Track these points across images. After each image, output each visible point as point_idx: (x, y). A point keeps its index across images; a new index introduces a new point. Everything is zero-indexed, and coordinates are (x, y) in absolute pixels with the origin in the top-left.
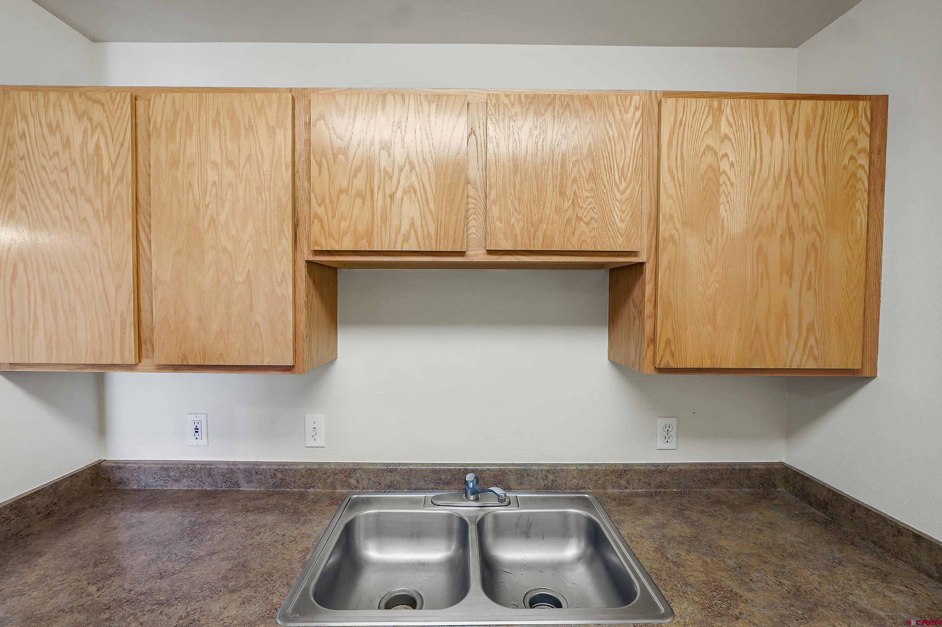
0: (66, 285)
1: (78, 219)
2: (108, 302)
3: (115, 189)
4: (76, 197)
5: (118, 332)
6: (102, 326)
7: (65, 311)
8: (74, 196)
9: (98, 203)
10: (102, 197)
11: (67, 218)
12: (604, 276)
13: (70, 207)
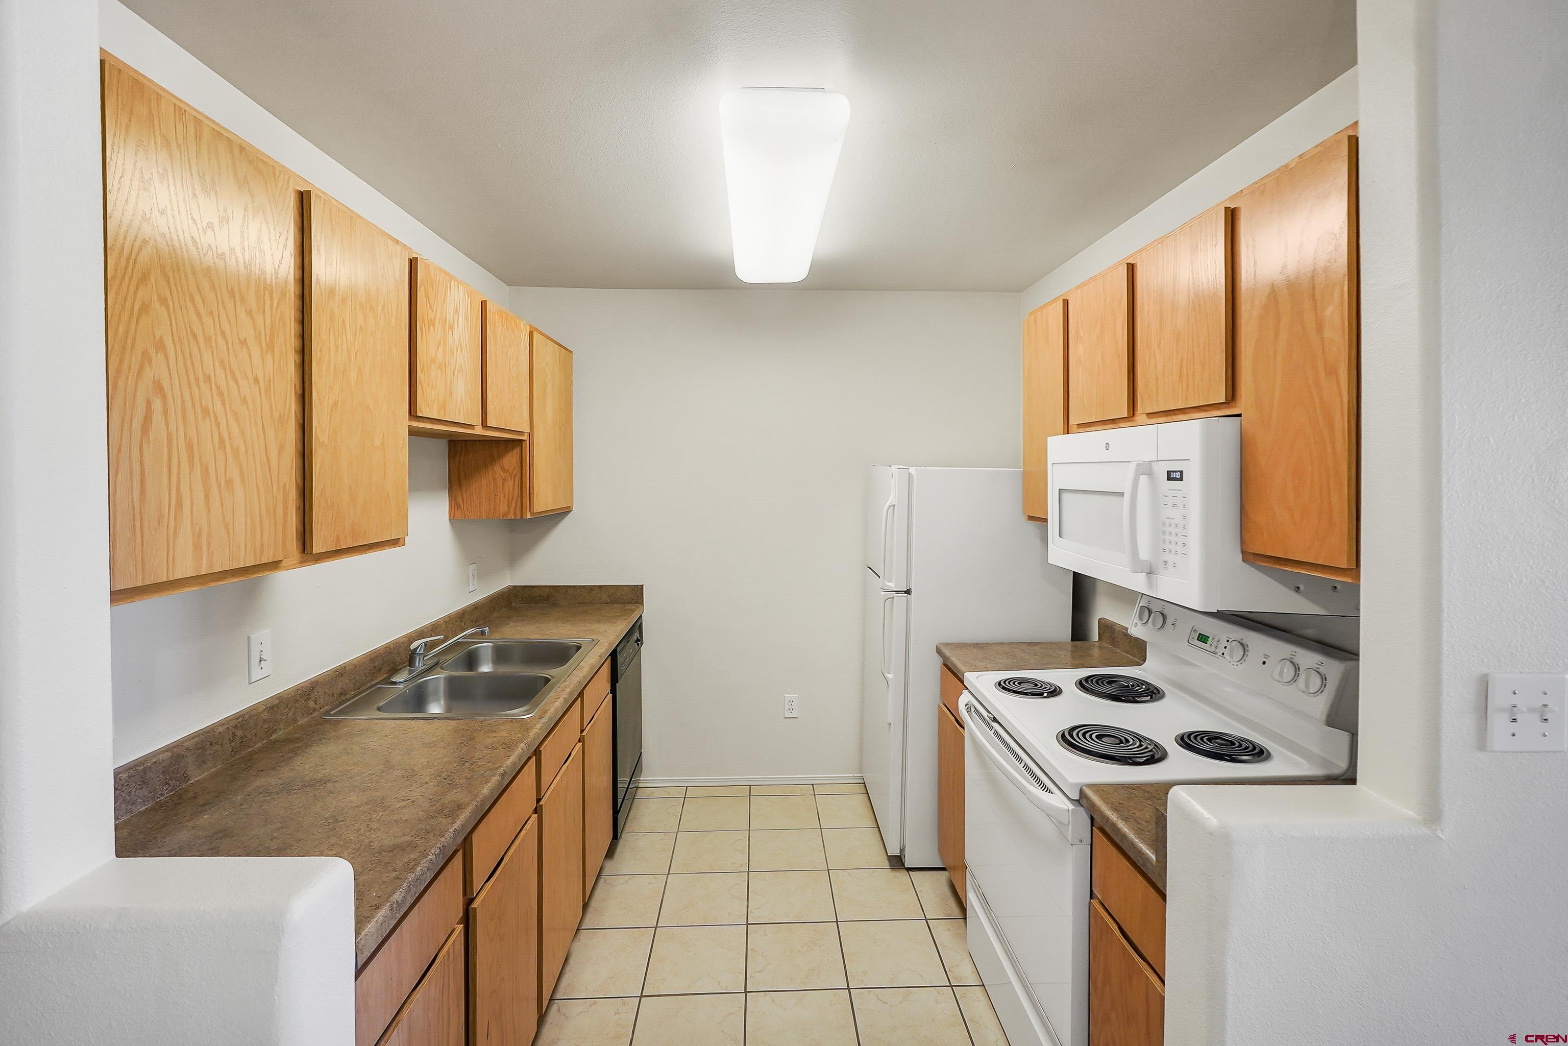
0: (222, 441)
1: (238, 340)
2: (270, 468)
3: (277, 306)
4: (235, 304)
5: (280, 513)
6: (263, 506)
7: (219, 485)
8: (233, 301)
9: (259, 320)
10: (264, 313)
11: (223, 334)
12: (443, 445)
13: (228, 317)
